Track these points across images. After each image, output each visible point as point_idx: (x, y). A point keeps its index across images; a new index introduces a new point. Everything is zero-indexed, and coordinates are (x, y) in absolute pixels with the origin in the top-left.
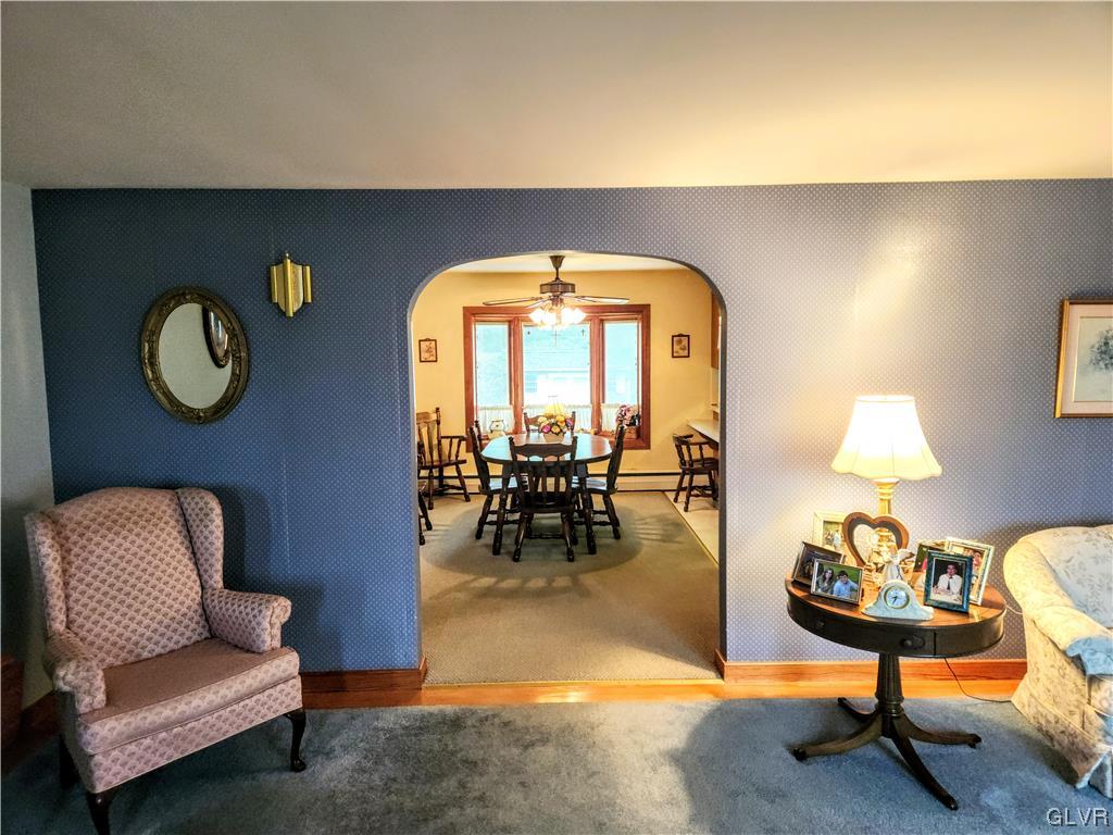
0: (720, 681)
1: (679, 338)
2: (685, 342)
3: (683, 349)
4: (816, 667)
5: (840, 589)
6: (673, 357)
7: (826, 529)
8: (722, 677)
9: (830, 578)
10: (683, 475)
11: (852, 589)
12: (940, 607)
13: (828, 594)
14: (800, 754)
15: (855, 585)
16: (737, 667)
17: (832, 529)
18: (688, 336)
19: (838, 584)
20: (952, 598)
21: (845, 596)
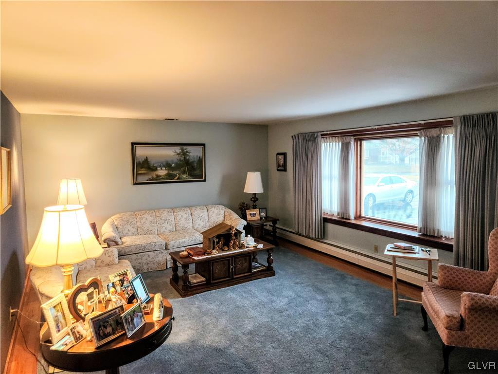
19: (135, 320)
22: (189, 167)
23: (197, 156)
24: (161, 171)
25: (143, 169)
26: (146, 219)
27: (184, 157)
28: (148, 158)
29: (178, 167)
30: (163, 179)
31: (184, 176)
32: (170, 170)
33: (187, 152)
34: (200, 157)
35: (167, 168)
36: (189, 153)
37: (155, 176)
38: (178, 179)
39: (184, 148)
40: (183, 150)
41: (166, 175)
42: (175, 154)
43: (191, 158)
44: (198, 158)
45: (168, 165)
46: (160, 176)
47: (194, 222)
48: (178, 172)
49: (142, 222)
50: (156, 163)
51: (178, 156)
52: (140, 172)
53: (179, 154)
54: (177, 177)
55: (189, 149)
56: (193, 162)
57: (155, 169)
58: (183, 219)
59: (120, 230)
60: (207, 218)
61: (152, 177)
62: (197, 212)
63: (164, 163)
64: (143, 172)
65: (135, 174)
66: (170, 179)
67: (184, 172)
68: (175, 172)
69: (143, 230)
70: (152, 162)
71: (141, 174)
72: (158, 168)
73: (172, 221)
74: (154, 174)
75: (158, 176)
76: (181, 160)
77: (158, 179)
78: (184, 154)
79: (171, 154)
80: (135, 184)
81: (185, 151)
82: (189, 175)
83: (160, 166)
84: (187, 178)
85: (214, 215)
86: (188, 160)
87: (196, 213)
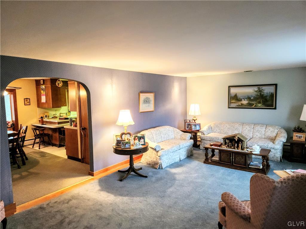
0: (93, 177)
1: (26, 99)
2: (28, 101)
3: (28, 103)
4: (109, 167)
5: (127, 146)
6: (25, 105)
7: (116, 137)
8: (93, 176)
9: (125, 145)
10: (35, 139)
11: (129, 145)
12: (142, 145)
13: (125, 148)
14: (121, 180)
15: (130, 145)
16: (96, 173)
17: (117, 137)
18: (29, 99)
19: (126, 145)
20: (143, 143)
21: (128, 147)
22: (263, 99)
23: (270, 92)
24: (245, 101)
25: (234, 100)
26: (226, 126)
27: (260, 93)
28: (237, 94)
29: (255, 99)
30: (245, 106)
31: (260, 105)
32: (250, 101)
33: (262, 90)
34: (272, 93)
35: (248, 100)
36: (264, 90)
37: (240, 104)
38: (255, 106)
39: (260, 87)
40: (259, 89)
41: (247, 104)
42: (254, 91)
43: (265, 94)
44: (271, 94)
45: (249, 98)
46: (243, 104)
47: (253, 133)
48: (255, 102)
49: (224, 127)
50: (241, 97)
51: (255, 92)
52: (232, 102)
53: (256, 91)
54: (254, 105)
55: (264, 88)
56: (266, 96)
57: (241, 100)
58: (247, 130)
59: (213, 129)
60: (263, 132)
61: (239, 105)
62: (258, 128)
63: (246, 97)
64: (233, 102)
65: (229, 103)
66: (249, 106)
67: (259, 103)
68: (253, 102)
69: (223, 131)
70: (239, 96)
71: (232, 103)
72: (243, 100)
73: (240, 130)
74: (240, 103)
75: (242, 104)
76: (257, 95)
77: (242, 106)
78: (260, 91)
79: (251, 91)
80: (229, 108)
81: (261, 89)
82: (263, 104)
83: (244, 99)
84: (262, 106)
85: (269, 131)
86: (263, 95)
87: (256, 128)
